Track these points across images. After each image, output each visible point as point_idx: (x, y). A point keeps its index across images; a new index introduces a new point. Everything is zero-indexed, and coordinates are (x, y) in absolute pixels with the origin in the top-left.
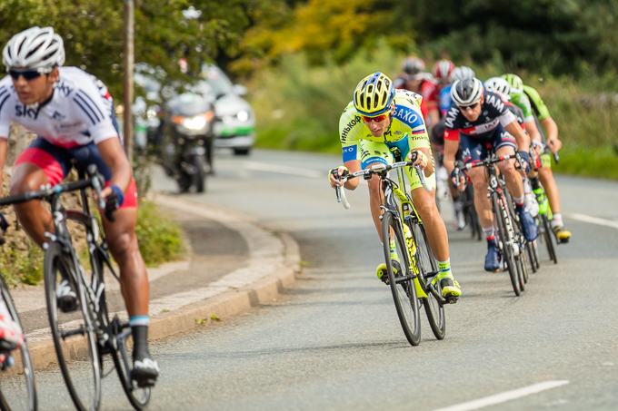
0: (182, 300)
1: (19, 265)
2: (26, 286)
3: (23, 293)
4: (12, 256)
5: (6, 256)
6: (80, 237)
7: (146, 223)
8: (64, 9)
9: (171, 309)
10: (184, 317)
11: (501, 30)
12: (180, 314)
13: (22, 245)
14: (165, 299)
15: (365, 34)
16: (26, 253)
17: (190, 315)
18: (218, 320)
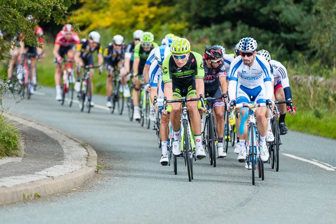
0: (15, 180)
9: (8, 186)
10: (17, 192)
11: (247, 27)
12: (14, 190)
14: (5, 179)
15: (154, 19)
17: (20, 191)
18: (39, 196)
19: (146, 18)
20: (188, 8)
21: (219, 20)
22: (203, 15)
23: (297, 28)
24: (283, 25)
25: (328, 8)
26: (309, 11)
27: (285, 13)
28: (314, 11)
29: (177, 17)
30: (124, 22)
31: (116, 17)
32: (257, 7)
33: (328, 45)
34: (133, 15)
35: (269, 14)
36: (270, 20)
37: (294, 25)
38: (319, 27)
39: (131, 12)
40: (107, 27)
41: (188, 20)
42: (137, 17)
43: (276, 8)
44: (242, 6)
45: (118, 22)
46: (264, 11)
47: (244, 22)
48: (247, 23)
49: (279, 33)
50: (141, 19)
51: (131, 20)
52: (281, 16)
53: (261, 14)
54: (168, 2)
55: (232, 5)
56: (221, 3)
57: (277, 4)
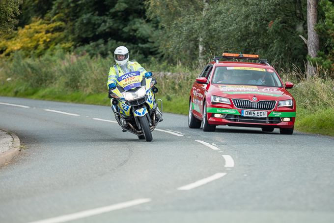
19: (45, 41)
20: (73, 32)
21: (95, 38)
22: (84, 36)
23: (149, 40)
24: (139, 38)
25: (169, 25)
26: (157, 27)
27: (140, 30)
28: (160, 27)
29: (66, 39)
30: (29, 45)
31: (24, 42)
32: (120, 28)
33: (171, 49)
34: (35, 40)
35: (129, 32)
36: (131, 35)
37: (147, 38)
38: (165, 37)
39: (34, 38)
40: (19, 50)
41: (74, 40)
42: (39, 41)
43: (134, 27)
44: (110, 28)
45: (25, 46)
46: (126, 29)
47: (112, 39)
48: (115, 39)
49: (137, 44)
50: (41, 43)
51: (34, 44)
52: (137, 32)
53: (124, 32)
54: (59, 29)
55: (103, 28)
56: (96, 27)
57: (134, 24)
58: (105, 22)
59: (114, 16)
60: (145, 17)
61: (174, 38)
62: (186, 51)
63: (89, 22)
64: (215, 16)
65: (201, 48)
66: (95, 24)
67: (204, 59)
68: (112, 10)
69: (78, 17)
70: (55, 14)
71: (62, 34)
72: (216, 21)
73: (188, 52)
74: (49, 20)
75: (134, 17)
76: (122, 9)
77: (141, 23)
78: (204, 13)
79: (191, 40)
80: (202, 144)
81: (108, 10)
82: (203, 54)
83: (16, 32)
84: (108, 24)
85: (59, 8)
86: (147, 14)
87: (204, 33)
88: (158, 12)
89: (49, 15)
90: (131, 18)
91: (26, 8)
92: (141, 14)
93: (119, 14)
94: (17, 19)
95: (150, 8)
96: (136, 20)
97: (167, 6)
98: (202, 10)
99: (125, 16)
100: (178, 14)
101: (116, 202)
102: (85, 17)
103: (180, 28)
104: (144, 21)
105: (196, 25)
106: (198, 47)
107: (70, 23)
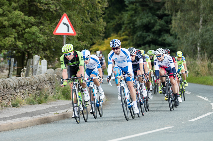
1: (37, 99)
2: (39, 104)
3: (38, 106)
4: (35, 97)
5: (34, 97)
6: (52, 93)
7: (68, 90)
8: (49, 38)
11: (154, 46)
13: (38, 94)
16: (39, 96)
20: (133, 41)
21: (144, 44)
22: (138, 43)
23: (172, 45)
24: (167, 44)
25: (182, 37)
26: (176, 38)
28: (177, 38)
32: (157, 38)
35: (162, 41)
36: (162, 43)
37: (171, 44)
38: (180, 44)
40: (105, 51)
43: (164, 38)
44: (152, 39)
46: (160, 39)
49: (166, 47)
52: (166, 41)
53: (159, 41)
54: (125, 40)
55: (148, 39)
56: (144, 38)
57: (164, 36)
58: (149, 36)
59: (154, 33)
60: (170, 33)
61: (185, 44)
62: (191, 50)
63: (141, 36)
64: (206, 32)
65: (198, 48)
66: (144, 37)
67: (200, 54)
68: (153, 30)
69: (135, 33)
70: (124, 32)
71: (127, 42)
72: (206, 35)
73: (192, 51)
74: (120, 35)
75: (164, 33)
76: (158, 29)
77: (168, 36)
78: (200, 31)
79: (194, 45)
80: (200, 98)
81: (151, 30)
82: (200, 51)
83: (103, 41)
84: (150, 37)
85: (125, 29)
86: (171, 31)
87: (200, 41)
88: (176, 30)
89: (120, 32)
90: (162, 33)
91: (109, 29)
92: (168, 31)
93: (156, 32)
94: (103, 34)
95: (172, 29)
96: (165, 34)
97: (181, 27)
98: (199, 29)
99: (159, 33)
100: (186, 31)
101: (156, 129)
102: (139, 33)
103: (188, 39)
104: (169, 35)
105: (196, 37)
106: (197, 48)
107: (131, 37)
